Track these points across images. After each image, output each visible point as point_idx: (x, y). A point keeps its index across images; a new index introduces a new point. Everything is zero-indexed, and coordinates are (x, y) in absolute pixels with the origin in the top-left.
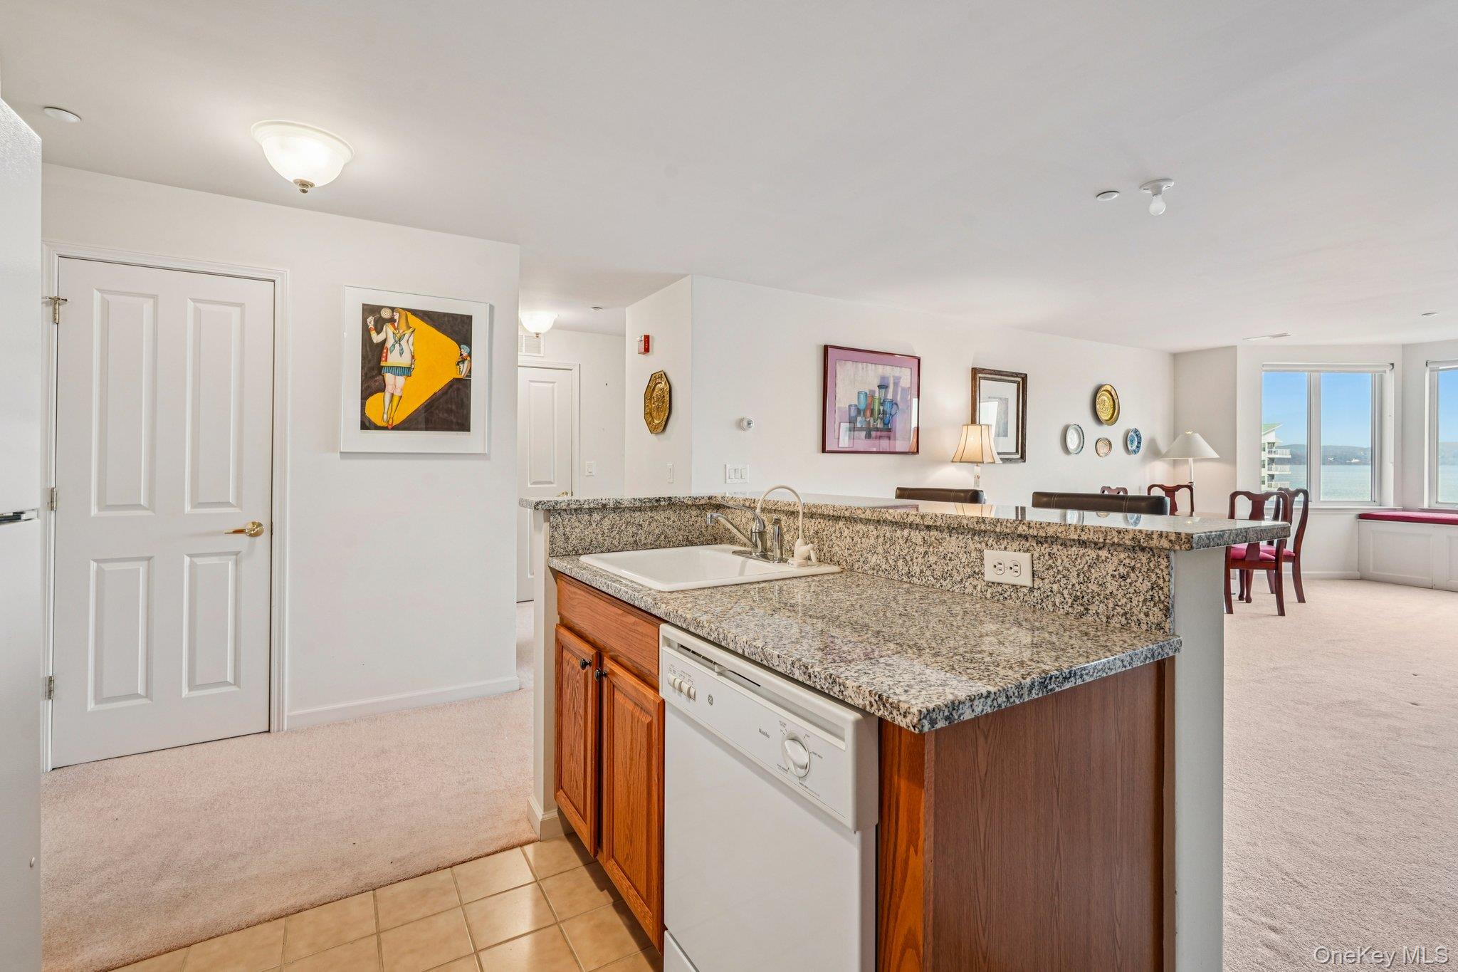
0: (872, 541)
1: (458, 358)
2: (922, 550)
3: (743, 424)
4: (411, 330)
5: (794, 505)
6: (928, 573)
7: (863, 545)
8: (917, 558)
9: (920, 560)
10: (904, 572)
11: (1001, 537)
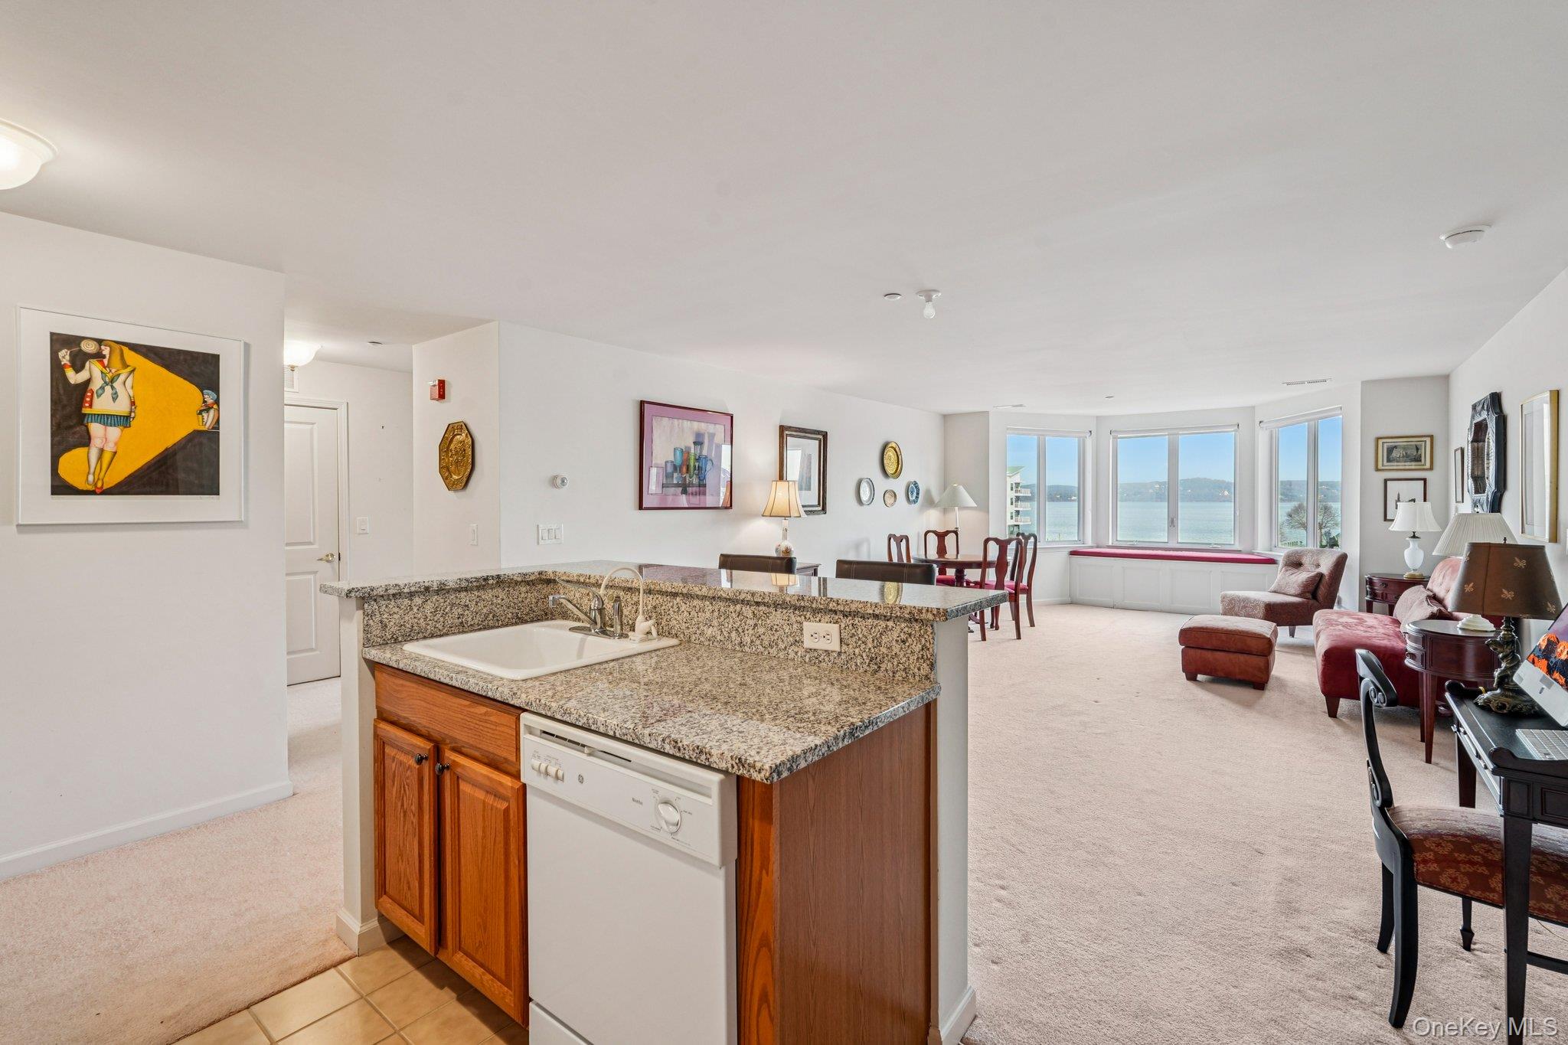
0: (708, 615)
1: (199, 404)
2: (752, 622)
3: (557, 482)
4: (129, 369)
5: (632, 582)
6: (758, 642)
7: (700, 619)
8: (748, 630)
9: (751, 632)
10: (736, 642)
11: (816, 611)
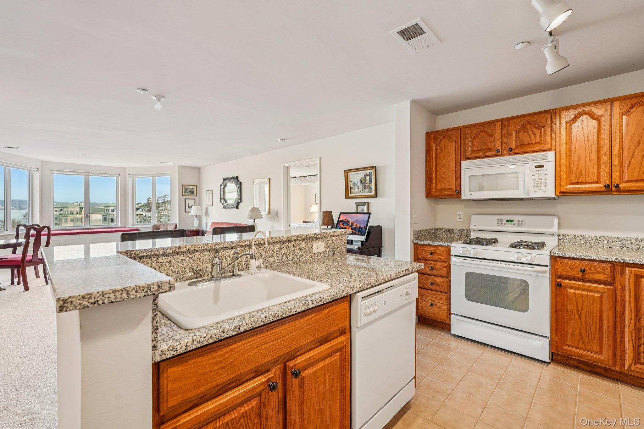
0: (271, 251)
2: (293, 249)
6: (295, 257)
7: (266, 255)
8: (291, 253)
10: (285, 260)
11: (317, 238)
